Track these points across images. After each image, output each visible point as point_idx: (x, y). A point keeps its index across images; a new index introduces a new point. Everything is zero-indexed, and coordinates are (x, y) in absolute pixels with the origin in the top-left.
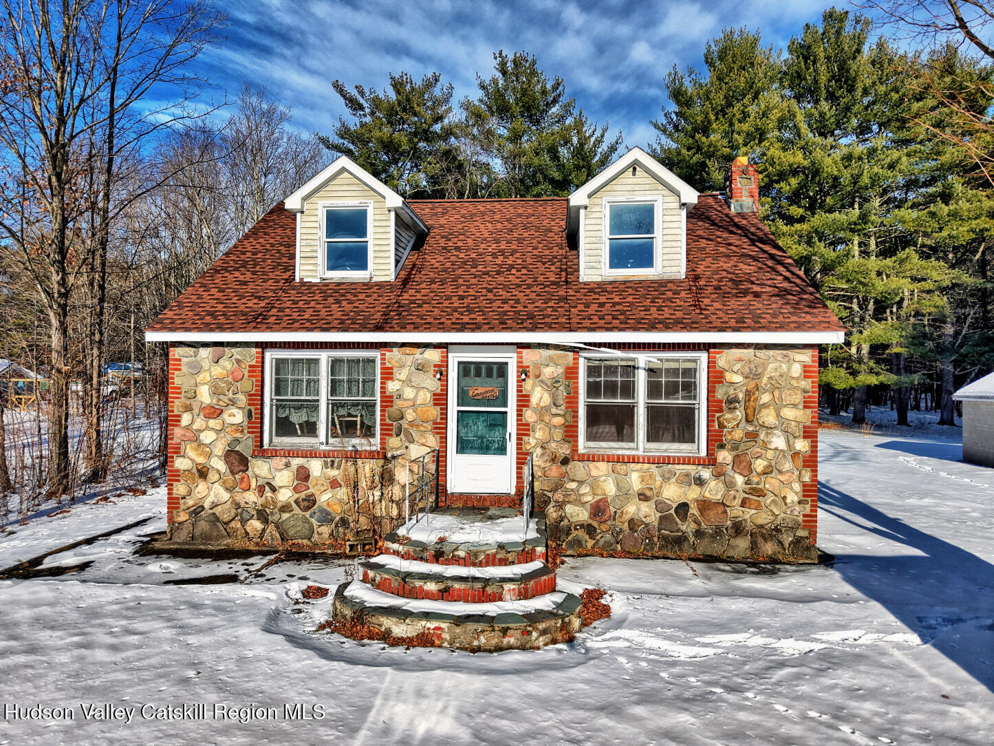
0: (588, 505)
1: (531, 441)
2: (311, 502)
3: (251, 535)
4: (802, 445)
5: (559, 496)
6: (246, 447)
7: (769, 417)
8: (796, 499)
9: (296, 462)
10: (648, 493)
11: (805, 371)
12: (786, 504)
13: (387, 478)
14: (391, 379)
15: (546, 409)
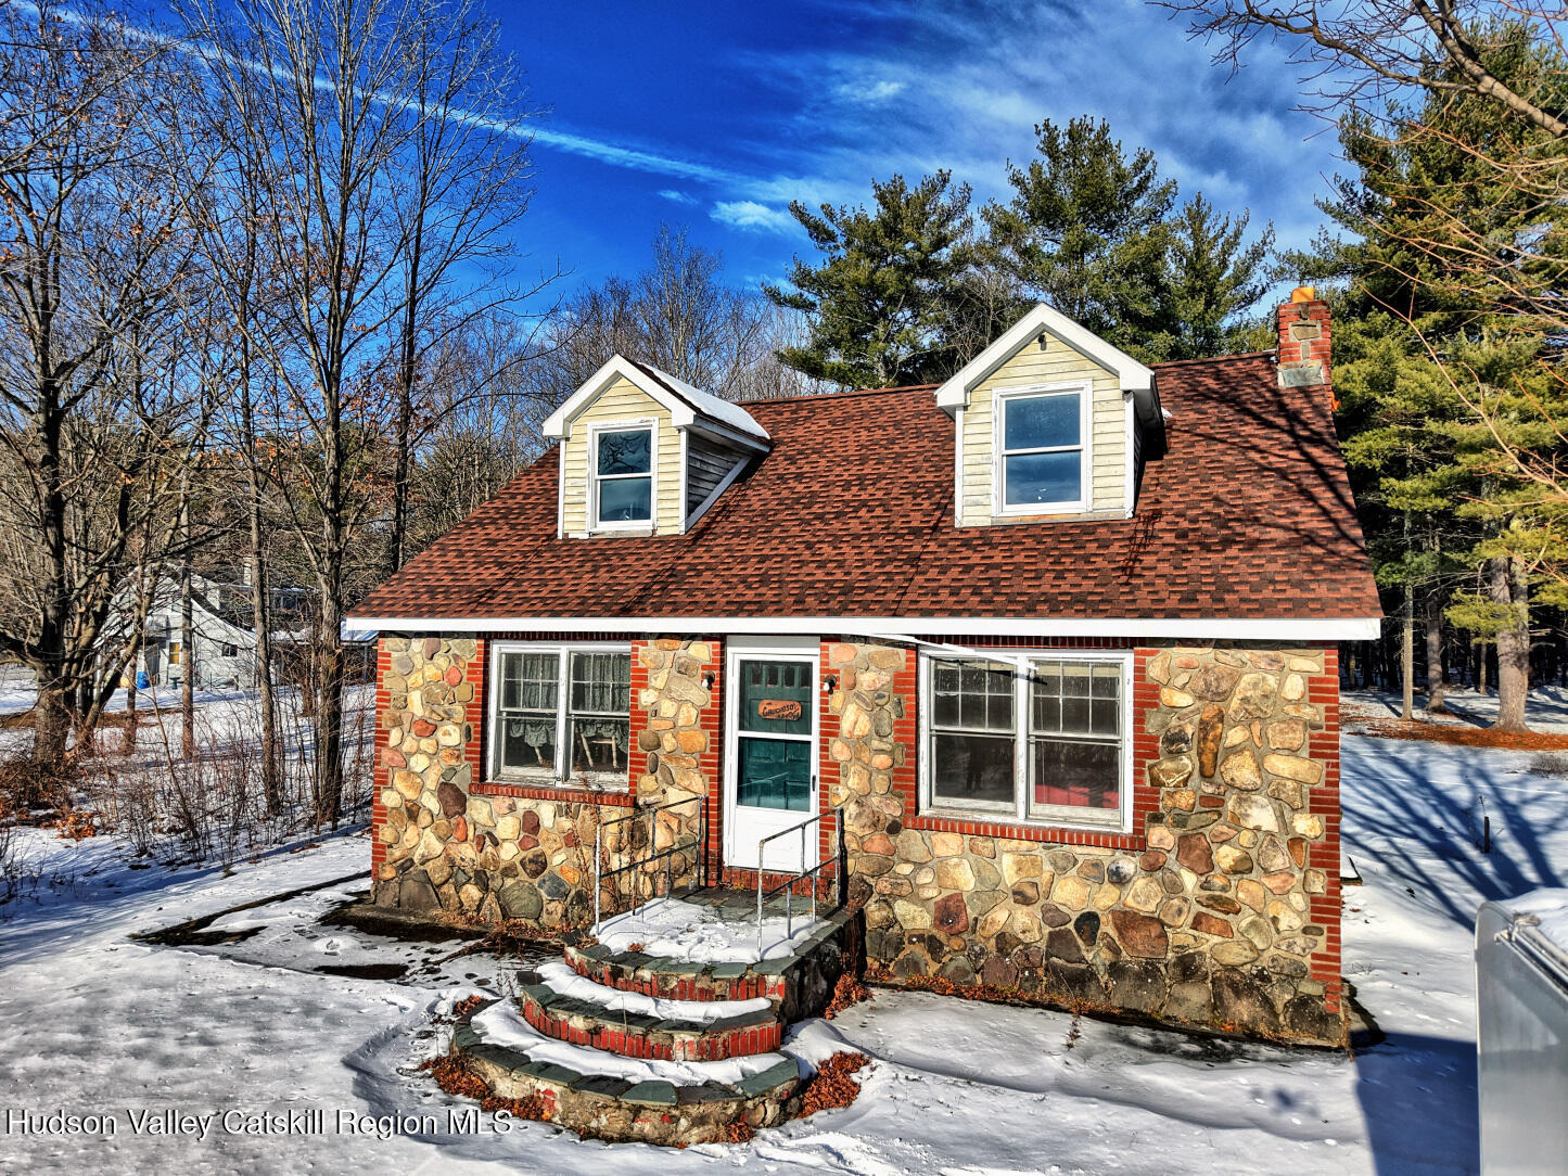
0: (932, 902)
1: (841, 793)
2: (538, 865)
3: (466, 907)
4: (1308, 825)
5: (883, 885)
6: (464, 778)
7: (1241, 771)
8: (1297, 923)
9: (524, 804)
10: (1030, 892)
11: (1311, 690)
12: (1278, 931)
13: (637, 836)
14: (645, 686)
15: (864, 740)
